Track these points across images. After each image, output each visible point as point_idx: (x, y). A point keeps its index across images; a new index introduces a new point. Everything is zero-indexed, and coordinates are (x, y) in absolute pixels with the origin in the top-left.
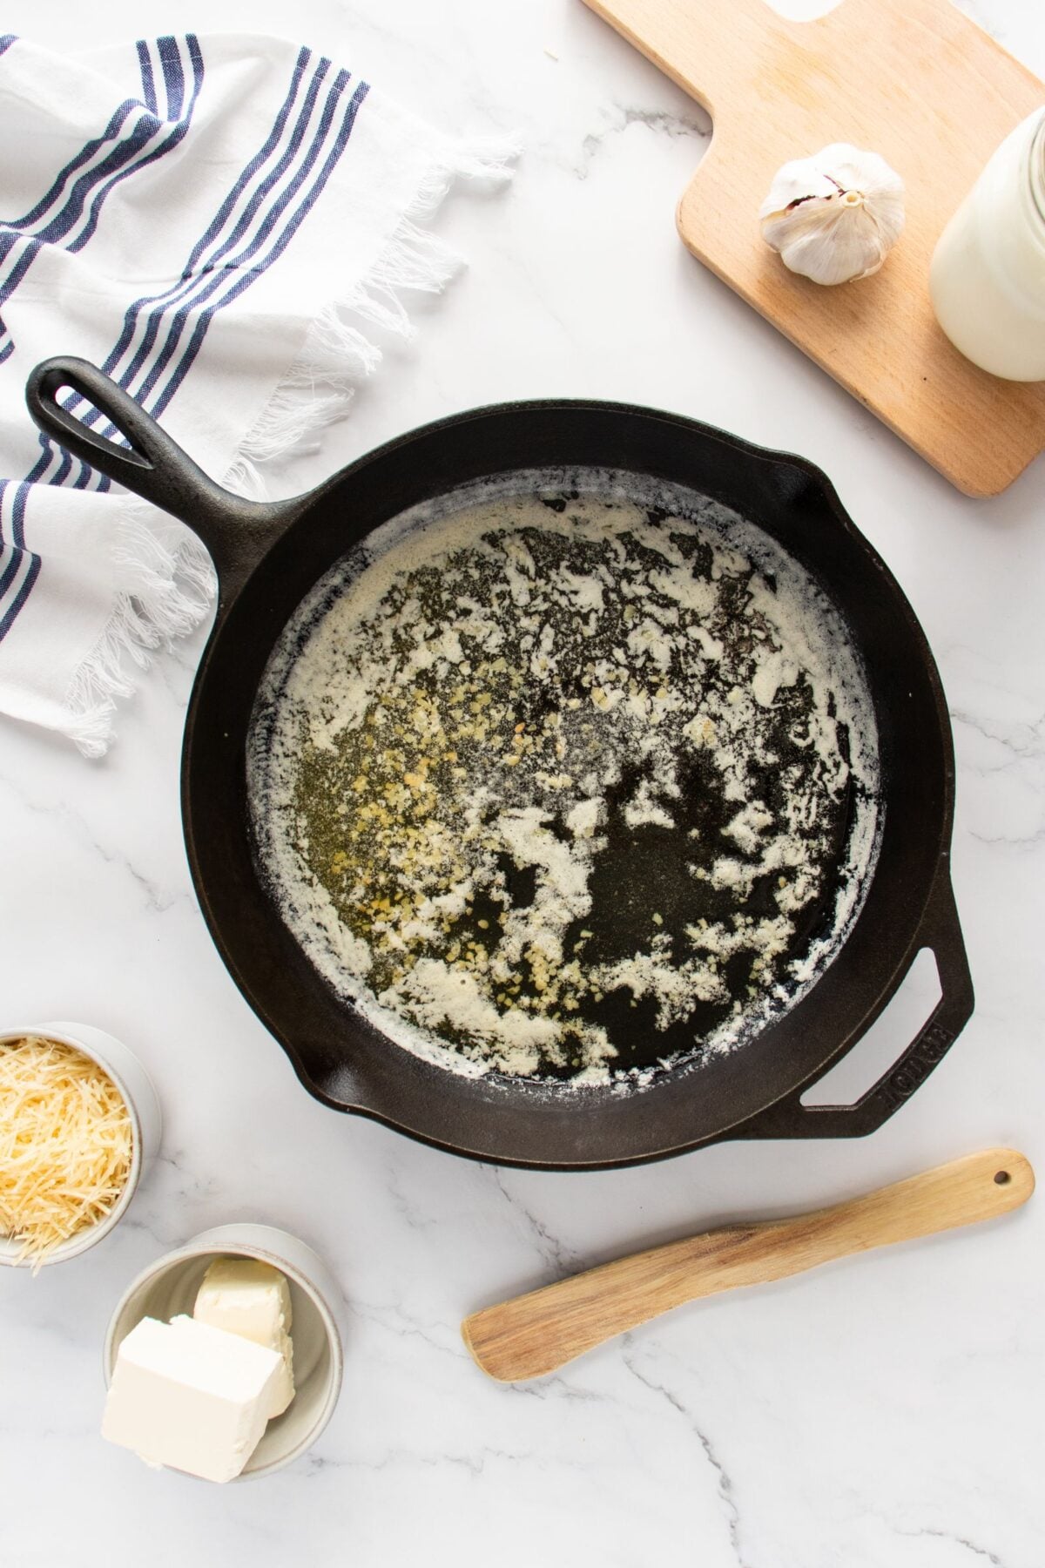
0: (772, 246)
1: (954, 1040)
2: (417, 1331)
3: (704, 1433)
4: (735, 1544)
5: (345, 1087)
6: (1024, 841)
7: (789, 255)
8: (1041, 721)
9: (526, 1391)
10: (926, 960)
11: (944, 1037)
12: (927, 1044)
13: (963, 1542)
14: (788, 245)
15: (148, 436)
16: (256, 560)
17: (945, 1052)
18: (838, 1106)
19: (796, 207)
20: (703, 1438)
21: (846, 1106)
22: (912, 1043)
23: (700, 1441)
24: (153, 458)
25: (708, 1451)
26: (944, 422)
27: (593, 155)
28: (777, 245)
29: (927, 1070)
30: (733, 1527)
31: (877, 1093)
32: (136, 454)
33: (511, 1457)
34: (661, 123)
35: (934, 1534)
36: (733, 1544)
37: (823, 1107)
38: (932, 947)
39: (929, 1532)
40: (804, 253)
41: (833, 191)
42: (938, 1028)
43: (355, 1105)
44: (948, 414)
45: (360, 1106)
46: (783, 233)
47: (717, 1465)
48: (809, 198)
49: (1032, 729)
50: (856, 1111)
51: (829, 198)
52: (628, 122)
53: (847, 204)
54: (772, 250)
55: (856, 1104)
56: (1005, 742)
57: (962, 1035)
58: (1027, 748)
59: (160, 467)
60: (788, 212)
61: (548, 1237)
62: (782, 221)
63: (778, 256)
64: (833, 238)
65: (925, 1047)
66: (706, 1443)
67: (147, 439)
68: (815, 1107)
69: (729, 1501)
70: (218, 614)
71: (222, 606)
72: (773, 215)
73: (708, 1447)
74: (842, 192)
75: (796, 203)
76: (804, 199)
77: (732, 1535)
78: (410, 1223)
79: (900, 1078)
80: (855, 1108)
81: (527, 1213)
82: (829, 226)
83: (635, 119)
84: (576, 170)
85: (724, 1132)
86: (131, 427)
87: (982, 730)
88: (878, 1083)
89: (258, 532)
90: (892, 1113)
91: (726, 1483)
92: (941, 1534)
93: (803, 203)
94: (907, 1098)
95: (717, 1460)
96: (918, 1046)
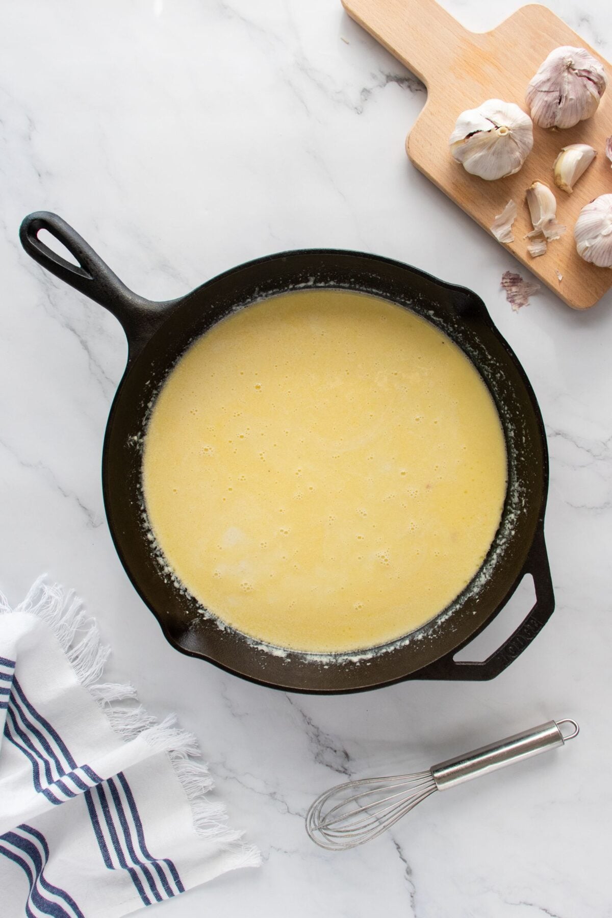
0: (458, 159)
1: (542, 627)
2: (234, 778)
3: (397, 842)
4: (413, 906)
5: (191, 641)
6: (597, 508)
7: (467, 165)
8: (609, 440)
9: (296, 814)
10: (528, 580)
11: (536, 625)
12: (527, 629)
13: (544, 910)
14: (467, 159)
15: (91, 260)
16: (151, 335)
17: (537, 634)
18: (475, 662)
19: (471, 137)
20: (397, 844)
21: (479, 663)
22: (518, 628)
23: (395, 846)
24: (93, 273)
25: (400, 852)
26: (559, 266)
27: (366, 100)
28: (461, 159)
29: (526, 643)
30: (412, 897)
31: (497, 656)
32: (83, 270)
33: (285, 852)
34: (407, 83)
35: (528, 904)
36: (411, 906)
37: (466, 662)
38: (532, 573)
39: (525, 903)
40: (476, 163)
41: (492, 127)
42: (534, 620)
43: (197, 652)
44: (561, 261)
45: (199, 653)
46: (464, 152)
47: (404, 861)
48: (478, 131)
49: (604, 444)
50: (484, 665)
51: (490, 131)
52: (387, 82)
53: (500, 134)
54: (457, 162)
55: (485, 662)
56: (588, 451)
57: (547, 624)
58: (601, 455)
59: (97, 279)
60: (466, 140)
61: (313, 726)
62: (463, 145)
63: (461, 166)
64: (493, 154)
65: (525, 630)
66: (398, 848)
67: (89, 262)
68: (462, 662)
69: (410, 882)
70: (128, 365)
71: (130, 360)
72: (457, 142)
73: (400, 850)
74: (497, 127)
75: (471, 135)
76: (475, 133)
77: (411, 901)
78: (233, 714)
79: (510, 647)
80: (485, 664)
81: (301, 711)
82: (490, 148)
83: (392, 81)
84: (356, 108)
85: (409, 675)
86: (81, 255)
87: (575, 442)
88: (498, 650)
89: (153, 319)
90: (505, 668)
91: (409, 872)
92: (531, 905)
93: (474, 135)
94: (514, 659)
95: (405, 858)
96: (521, 630)
